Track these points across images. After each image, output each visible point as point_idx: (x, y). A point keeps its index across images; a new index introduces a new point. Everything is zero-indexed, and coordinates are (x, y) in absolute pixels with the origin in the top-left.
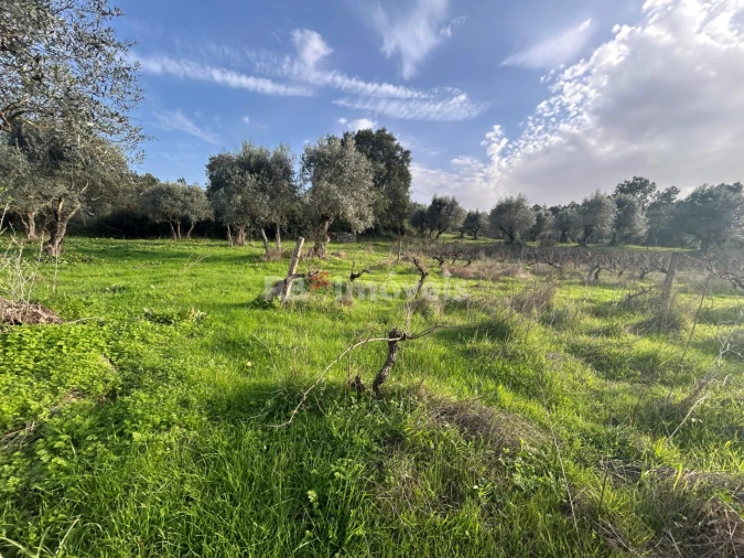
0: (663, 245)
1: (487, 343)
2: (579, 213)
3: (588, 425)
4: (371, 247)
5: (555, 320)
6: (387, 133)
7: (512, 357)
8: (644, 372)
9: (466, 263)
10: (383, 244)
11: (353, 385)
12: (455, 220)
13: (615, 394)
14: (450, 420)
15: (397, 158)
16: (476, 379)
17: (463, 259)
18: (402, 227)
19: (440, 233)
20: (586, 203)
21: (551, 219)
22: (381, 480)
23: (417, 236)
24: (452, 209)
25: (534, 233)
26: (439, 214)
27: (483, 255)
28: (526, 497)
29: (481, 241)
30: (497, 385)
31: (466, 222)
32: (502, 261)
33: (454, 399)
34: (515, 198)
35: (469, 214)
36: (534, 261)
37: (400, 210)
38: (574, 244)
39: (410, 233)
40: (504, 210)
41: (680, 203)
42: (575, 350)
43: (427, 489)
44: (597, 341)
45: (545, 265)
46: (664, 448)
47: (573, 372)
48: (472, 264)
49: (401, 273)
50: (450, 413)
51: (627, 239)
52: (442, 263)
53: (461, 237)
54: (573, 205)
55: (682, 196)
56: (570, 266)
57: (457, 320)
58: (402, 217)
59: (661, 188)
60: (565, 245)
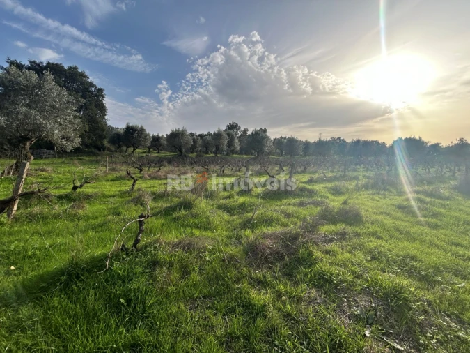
0: (246, 154)
1: (183, 212)
2: (213, 139)
3: (227, 234)
4: (76, 162)
5: (210, 196)
6: (80, 70)
7: (196, 216)
8: (242, 210)
9: (157, 169)
10: (87, 158)
11: (122, 249)
12: (145, 141)
13: (234, 220)
14: (178, 248)
15: (92, 92)
16: (182, 230)
17: (155, 167)
18: (103, 145)
19: (134, 149)
20: (215, 134)
21: (200, 141)
22: (155, 280)
23: (116, 151)
24: (142, 133)
25: (192, 149)
26: (132, 136)
27: (165, 163)
28: (211, 263)
29: (163, 154)
30: (192, 229)
31: (152, 142)
32: (178, 167)
33: (176, 240)
34: (181, 129)
35: (153, 137)
36: (195, 165)
37: (100, 132)
38: (212, 155)
39: (109, 150)
40: (175, 136)
41: (249, 135)
42: (219, 207)
43: (175, 275)
44: (226, 201)
45: (201, 168)
46: (248, 232)
47: (220, 216)
48: (161, 170)
49: (113, 180)
50: (176, 245)
51: (233, 152)
52: (141, 170)
53: (149, 152)
54: (209, 134)
55: (249, 133)
56: (212, 167)
57: (163, 205)
58: (102, 137)
59: (242, 128)
60: (208, 155)
